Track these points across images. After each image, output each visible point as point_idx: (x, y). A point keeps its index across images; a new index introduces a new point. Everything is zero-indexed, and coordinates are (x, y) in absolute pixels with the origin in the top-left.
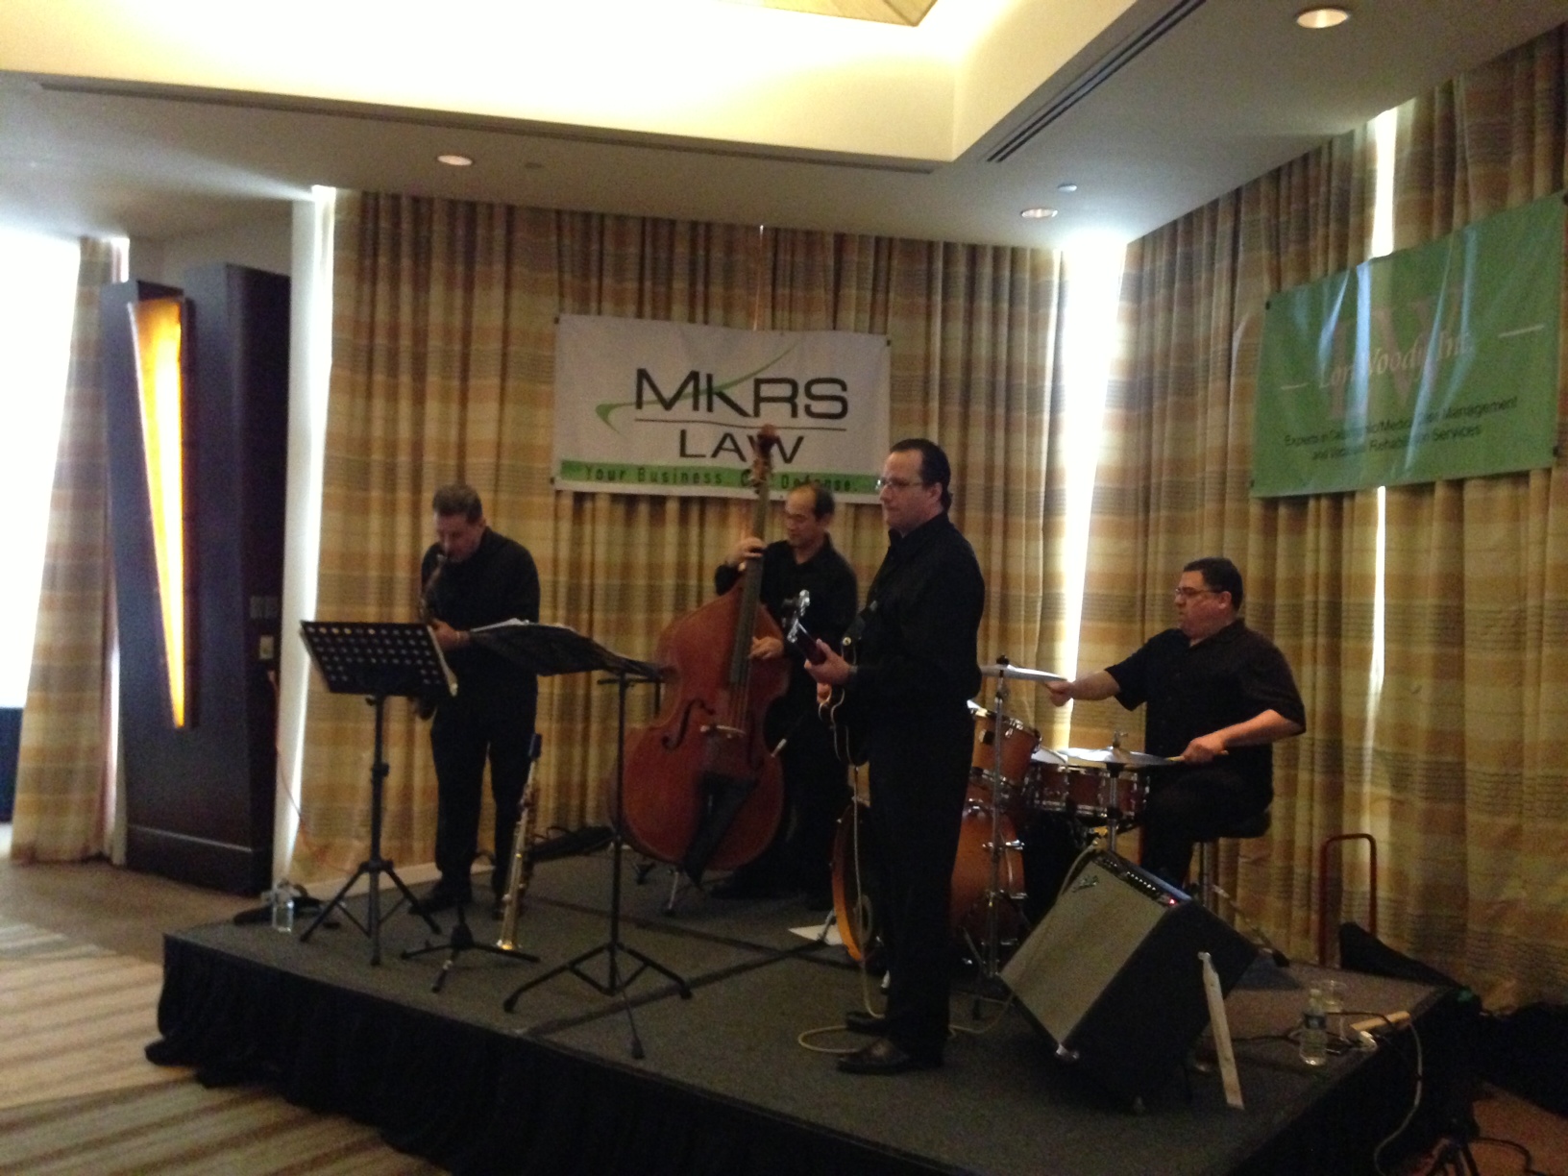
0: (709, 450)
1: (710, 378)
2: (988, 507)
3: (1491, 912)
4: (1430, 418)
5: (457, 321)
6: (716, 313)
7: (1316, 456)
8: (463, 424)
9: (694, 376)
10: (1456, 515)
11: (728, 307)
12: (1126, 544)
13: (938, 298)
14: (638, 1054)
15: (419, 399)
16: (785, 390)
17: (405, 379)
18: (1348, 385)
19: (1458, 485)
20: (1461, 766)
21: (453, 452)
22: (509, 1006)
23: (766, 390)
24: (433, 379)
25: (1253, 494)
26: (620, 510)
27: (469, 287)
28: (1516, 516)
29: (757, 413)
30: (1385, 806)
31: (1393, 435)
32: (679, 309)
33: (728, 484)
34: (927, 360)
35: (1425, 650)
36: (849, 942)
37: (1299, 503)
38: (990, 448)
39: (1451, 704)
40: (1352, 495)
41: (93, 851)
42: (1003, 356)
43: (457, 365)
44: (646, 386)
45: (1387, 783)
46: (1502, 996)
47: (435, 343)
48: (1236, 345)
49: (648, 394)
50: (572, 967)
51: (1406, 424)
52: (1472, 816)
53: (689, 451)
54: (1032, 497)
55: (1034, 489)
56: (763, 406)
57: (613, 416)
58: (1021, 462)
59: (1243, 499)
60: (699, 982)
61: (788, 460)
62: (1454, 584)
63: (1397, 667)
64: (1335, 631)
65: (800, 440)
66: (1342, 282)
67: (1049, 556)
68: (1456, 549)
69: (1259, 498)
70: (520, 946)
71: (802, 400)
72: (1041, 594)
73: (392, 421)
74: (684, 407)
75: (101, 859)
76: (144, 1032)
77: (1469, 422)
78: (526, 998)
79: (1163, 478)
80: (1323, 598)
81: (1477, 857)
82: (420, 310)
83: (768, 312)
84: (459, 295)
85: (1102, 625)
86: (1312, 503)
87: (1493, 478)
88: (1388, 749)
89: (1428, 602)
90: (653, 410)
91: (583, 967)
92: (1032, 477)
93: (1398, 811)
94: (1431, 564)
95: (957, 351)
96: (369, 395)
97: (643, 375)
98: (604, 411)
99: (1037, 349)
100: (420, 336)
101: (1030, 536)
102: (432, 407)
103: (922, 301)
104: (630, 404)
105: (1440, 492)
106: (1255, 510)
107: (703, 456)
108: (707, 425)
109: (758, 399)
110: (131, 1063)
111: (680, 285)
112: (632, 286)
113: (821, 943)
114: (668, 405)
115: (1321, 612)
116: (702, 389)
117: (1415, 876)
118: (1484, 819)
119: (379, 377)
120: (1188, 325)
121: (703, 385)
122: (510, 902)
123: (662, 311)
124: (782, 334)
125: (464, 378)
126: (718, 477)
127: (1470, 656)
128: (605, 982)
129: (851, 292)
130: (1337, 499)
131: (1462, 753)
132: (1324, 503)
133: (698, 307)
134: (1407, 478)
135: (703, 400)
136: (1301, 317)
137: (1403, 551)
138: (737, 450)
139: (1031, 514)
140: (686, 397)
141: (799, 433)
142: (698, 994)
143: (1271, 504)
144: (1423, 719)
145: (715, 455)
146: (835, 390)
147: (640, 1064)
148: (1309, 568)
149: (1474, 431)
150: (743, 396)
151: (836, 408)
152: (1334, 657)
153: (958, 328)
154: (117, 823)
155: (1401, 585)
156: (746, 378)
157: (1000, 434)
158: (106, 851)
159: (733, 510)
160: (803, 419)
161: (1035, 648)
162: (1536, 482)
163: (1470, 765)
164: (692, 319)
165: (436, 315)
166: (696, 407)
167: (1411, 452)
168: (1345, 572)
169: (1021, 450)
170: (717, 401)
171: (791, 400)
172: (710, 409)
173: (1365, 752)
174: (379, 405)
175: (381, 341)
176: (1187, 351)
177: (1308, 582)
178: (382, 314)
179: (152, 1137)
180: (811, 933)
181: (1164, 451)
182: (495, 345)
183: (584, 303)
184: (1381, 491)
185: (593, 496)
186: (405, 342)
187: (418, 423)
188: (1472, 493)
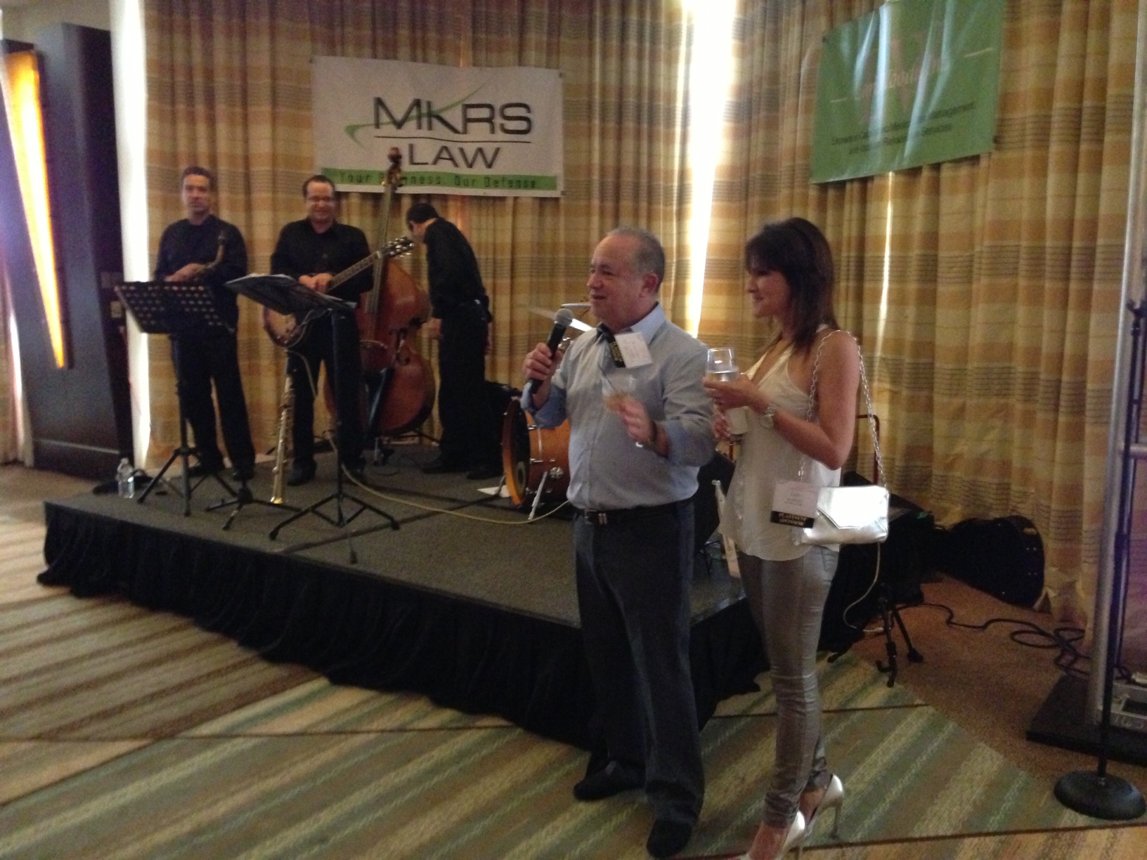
0: (430, 159)
1: (429, 104)
2: (636, 197)
3: (948, 461)
4: (921, 119)
5: (236, 62)
6: (433, 54)
7: (851, 153)
8: (246, 141)
9: (417, 103)
10: (935, 188)
11: (441, 48)
12: (733, 222)
13: (598, 40)
14: (354, 560)
15: (211, 121)
16: (485, 113)
17: (200, 108)
18: (870, 99)
19: (937, 167)
20: (931, 366)
21: (240, 161)
22: (273, 536)
23: (473, 113)
24: (221, 107)
25: (813, 181)
26: (369, 205)
27: (244, 35)
28: (972, 187)
29: (465, 132)
30: (886, 396)
31: (900, 133)
32: (404, 51)
33: (445, 184)
34: (591, 87)
35: (912, 286)
36: (514, 494)
37: (841, 185)
38: (638, 153)
39: (926, 323)
40: (871, 178)
41: (11, 458)
42: (646, 83)
43: (238, 97)
44: (382, 112)
45: (888, 380)
46: (951, 516)
47: (220, 80)
48: (803, 70)
49: (384, 118)
50: (314, 509)
51: (906, 125)
52: (938, 399)
53: (417, 160)
54: (668, 190)
55: (669, 184)
56: (471, 126)
57: (360, 133)
58: (661, 164)
59: (806, 187)
60: (405, 521)
61: (490, 166)
62: (932, 239)
63: (898, 301)
64: (860, 277)
65: (497, 150)
66: (870, 19)
67: (680, 233)
68: (934, 213)
69: (817, 184)
70: (287, 501)
71: (498, 120)
72: (675, 260)
73: (193, 139)
74: (411, 126)
75: (16, 462)
76: (38, 567)
77: (945, 120)
78: (281, 531)
79: (757, 173)
80: (853, 254)
81: (940, 425)
82: (208, 53)
83: (471, 53)
84: (236, 41)
85: (718, 281)
86: (848, 186)
87: (958, 162)
88: (889, 356)
89: (916, 252)
90: (389, 129)
91: (322, 509)
92: (669, 174)
93: (894, 398)
94: (918, 227)
95: (613, 80)
96: (174, 122)
97: (379, 102)
98: (352, 130)
99: (671, 78)
100: (209, 74)
101: (667, 218)
102: (222, 129)
103: (586, 42)
104: (370, 125)
105: (926, 174)
106: (813, 193)
107: (426, 164)
108: (428, 140)
109: (467, 120)
110: (27, 586)
111: (404, 33)
112: (367, 32)
113: (497, 496)
114: (399, 125)
115: (852, 264)
116: (424, 112)
117: (902, 441)
118: (946, 399)
119: (181, 107)
120: (775, 57)
121: (424, 110)
122: (278, 472)
123: (391, 52)
124: (481, 70)
125: (245, 104)
126: (438, 179)
127: (941, 289)
128: (336, 519)
129: (532, 37)
130: (865, 181)
131: (933, 357)
132: (856, 186)
133: (419, 50)
134: (906, 164)
135: (425, 121)
136: (845, 47)
137: (904, 217)
138: (452, 159)
139: (668, 202)
140: (412, 119)
141: (496, 145)
142: (403, 528)
143: (824, 187)
144: (909, 334)
145: (435, 163)
146: (521, 112)
147: (354, 566)
148: (845, 233)
149: (947, 128)
150: (455, 117)
151: (522, 125)
152: (859, 296)
153: (613, 63)
154: (26, 438)
155: (902, 242)
156: (457, 104)
157: (645, 144)
158: (20, 456)
159: (451, 203)
160: (500, 136)
161: (671, 299)
162: (984, 163)
163: (938, 365)
164: (414, 59)
165: (220, 58)
166: (419, 127)
167: (909, 145)
168: (867, 235)
169: (660, 155)
170: (435, 122)
171: (489, 120)
172: (430, 127)
173: (875, 360)
174: (182, 127)
175: (180, 79)
176: (774, 77)
177: (845, 243)
178: (180, 58)
179: (36, 628)
180: (491, 491)
181: (758, 153)
182: (266, 81)
183: (333, 46)
184: (891, 174)
185: (347, 194)
186: (199, 80)
187: (212, 140)
188: (946, 173)
